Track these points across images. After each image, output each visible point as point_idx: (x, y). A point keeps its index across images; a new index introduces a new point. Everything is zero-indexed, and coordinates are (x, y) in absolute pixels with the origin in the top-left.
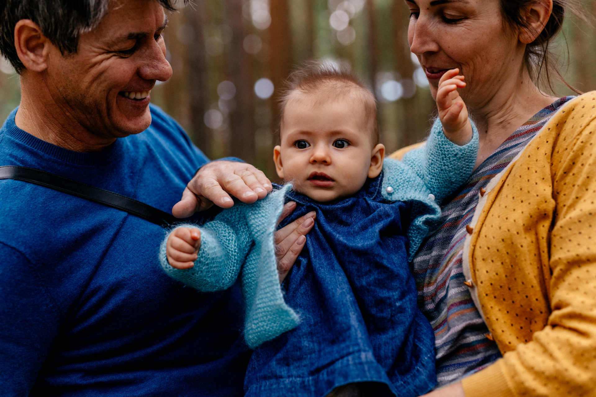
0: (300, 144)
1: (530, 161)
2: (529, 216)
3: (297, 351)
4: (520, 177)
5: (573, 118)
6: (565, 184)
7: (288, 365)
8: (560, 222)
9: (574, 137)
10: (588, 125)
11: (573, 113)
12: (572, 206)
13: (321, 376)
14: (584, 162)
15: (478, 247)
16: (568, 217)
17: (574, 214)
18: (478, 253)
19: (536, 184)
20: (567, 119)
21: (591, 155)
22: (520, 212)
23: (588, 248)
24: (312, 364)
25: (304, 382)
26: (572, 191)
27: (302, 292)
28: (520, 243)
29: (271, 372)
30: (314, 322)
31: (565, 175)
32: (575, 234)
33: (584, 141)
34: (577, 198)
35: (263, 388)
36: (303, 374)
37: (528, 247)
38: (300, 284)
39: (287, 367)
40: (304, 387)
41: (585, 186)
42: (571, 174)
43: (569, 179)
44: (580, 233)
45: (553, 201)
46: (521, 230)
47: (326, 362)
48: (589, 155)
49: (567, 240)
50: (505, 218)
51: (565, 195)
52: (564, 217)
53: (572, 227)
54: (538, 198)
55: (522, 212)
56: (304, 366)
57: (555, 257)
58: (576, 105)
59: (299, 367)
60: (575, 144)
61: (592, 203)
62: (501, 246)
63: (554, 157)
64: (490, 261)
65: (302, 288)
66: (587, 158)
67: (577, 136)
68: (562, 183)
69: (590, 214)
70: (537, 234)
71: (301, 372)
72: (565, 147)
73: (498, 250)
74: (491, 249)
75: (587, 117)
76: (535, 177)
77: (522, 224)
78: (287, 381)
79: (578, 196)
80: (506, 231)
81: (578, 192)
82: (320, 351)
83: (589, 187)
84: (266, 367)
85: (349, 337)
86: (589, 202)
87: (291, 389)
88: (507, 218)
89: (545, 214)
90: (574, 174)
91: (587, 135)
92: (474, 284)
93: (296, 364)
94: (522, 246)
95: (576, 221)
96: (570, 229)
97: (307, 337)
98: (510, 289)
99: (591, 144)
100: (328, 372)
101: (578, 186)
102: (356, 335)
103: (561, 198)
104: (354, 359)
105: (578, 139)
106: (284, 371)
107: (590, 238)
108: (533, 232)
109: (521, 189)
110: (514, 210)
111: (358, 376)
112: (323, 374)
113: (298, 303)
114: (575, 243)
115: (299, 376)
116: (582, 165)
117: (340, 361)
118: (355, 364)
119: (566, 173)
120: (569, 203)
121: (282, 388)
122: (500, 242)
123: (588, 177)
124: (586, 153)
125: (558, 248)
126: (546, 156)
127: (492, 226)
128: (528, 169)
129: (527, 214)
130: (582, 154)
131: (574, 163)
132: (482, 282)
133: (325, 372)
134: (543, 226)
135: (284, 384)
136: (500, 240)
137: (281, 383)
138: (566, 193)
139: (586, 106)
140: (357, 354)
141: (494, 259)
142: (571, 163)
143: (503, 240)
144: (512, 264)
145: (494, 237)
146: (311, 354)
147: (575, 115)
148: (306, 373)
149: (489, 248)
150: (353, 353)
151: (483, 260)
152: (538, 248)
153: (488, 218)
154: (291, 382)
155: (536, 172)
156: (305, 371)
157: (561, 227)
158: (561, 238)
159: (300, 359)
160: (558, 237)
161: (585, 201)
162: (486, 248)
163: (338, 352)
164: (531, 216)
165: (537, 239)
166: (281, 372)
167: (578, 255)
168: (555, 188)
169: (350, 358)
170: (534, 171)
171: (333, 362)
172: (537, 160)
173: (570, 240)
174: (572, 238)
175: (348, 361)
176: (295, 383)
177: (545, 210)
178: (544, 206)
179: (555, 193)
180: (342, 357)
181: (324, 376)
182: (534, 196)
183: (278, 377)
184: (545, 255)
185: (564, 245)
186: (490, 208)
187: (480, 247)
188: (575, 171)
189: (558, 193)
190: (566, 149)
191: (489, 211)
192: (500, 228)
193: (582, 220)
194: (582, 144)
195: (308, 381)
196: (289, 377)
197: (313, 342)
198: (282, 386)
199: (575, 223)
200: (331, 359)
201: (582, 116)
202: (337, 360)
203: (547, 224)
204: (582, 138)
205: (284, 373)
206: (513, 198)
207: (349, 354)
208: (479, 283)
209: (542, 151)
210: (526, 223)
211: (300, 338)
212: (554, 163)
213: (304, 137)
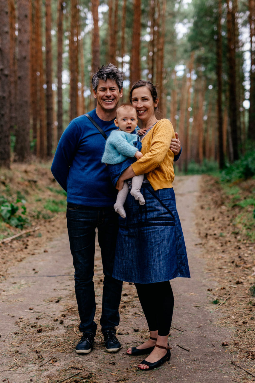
0: (124, 120)
213: (125, 118)
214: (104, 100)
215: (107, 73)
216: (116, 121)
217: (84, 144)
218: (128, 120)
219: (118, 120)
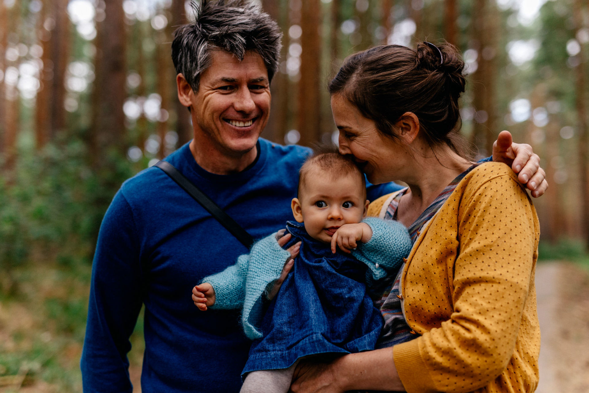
0: (319, 203)
1: (443, 214)
2: (440, 253)
3: (280, 334)
4: (437, 225)
5: (471, 183)
6: (465, 229)
7: (274, 343)
8: (461, 255)
9: (470, 197)
10: (479, 189)
11: (472, 179)
12: (467, 245)
13: (292, 350)
14: (475, 215)
15: (408, 273)
16: (464, 252)
17: (468, 250)
18: (408, 277)
19: (446, 230)
20: (468, 183)
21: (480, 210)
22: (435, 250)
23: (474, 274)
24: (289, 343)
25: (282, 354)
26: (468, 234)
27: (287, 295)
28: (434, 271)
29: (263, 347)
30: (292, 315)
31: (464, 223)
32: (467, 264)
33: (476, 200)
34: (470, 239)
35: (257, 358)
36: (283, 349)
37: (440, 273)
38: (286, 290)
39: (273, 345)
40: (282, 357)
41: (476, 231)
42: (468, 223)
43: (467, 226)
44: (471, 263)
45: (457, 242)
46: (435, 262)
47: (295, 341)
48: (478, 210)
49: (463, 268)
50: (425, 254)
51: (464, 236)
52: (463, 252)
53: (466, 259)
54: (446, 240)
55: (436, 250)
56: (284, 344)
57: (456, 279)
58: (473, 174)
59: (280, 344)
60: (471, 202)
61: (479, 243)
62: (422, 273)
63: (460, 210)
64: (415, 283)
65: (287, 293)
66: (478, 212)
67: (472, 196)
68: (463, 229)
69: (477, 250)
70: (446, 265)
71: (281, 347)
72: (465, 204)
73: (420, 276)
74: (416, 275)
75: (479, 183)
76: (445, 225)
77: (435, 259)
78: (272, 353)
79: (471, 238)
80: (425, 263)
81: (471, 235)
82: (294, 334)
83: (478, 232)
84: (260, 344)
85: (308, 325)
86: (477, 242)
87: (274, 358)
88: (427, 254)
89: (451, 251)
90: (470, 223)
91: (477, 196)
92: (403, 297)
93: (279, 342)
94: (435, 273)
95: (469, 255)
96: (465, 261)
97: (287, 325)
98: (427, 302)
99: (480, 202)
100: (296, 348)
101: (471, 231)
102: (312, 323)
103: (463, 239)
104: (309, 339)
105: (472, 199)
106: (271, 346)
107: (476, 267)
108: (444, 264)
109: (436, 234)
110: (432, 248)
111: (311, 351)
112: (293, 350)
113: (284, 303)
114: (467, 270)
115: (280, 350)
116: (475, 216)
117: (302, 341)
118: (310, 343)
119: (465, 222)
120: (466, 242)
121: (269, 358)
122: (422, 270)
123: (477, 225)
124: (477, 209)
125: (458, 273)
126: (453, 211)
127: (418, 259)
128: (442, 219)
129: (438, 252)
130: (475, 209)
131: (469, 215)
132: (408, 296)
133: (294, 348)
134: (451, 259)
135: (271, 356)
136: (422, 269)
137: (269, 355)
138: (465, 235)
139: (479, 175)
140: (311, 336)
141: (417, 282)
142: (468, 215)
143: (423, 269)
144: (429, 285)
145: (418, 267)
146: (288, 335)
147: (472, 181)
148: (285, 348)
149: (414, 274)
150: (309, 335)
151: (411, 282)
152: (447, 274)
153: (416, 253)
154: (275, 354)
155: (446, 222)
156: (283, 347)
157: (460, 259)
158: (460, 266)
159: (281, 339)
160: (458, 265)
161: (475, 241)
162: (413, 274)
163: (302, 335)
164: (442, 253)
165: (447, 268)
166: (269, 347)
167: (468, 278)
168: (459, 232)
169: (307, 339)
170: (445, 221)
171: (298, 342)
172: (447, 214)
173: (464, 268)
174: (465, 267)
175: (306, 340)
176: (277, 354)
177: (451, 249)
178: (450, 246)
179: (459, 235)
180: (303, 339)
181: (293, 351)
182: (444, 239)
183: (267, 351)
184: (450, 279)
185: (461, 271)
186: (419, 246)
187: (410, 274)
188: (470, 221)
189: (461, 235)
190: (466, 205)
191: (418, 248)
192: (422, 261)
193: (472, 254)
194: (474, 202)
195: (285, 353)
196: (274, 350)
197: (290, 328)
198: (269, 357)
199: (468, 256)
200: (298, 339)
201: (476, 183)
202: (301, 340)
203: (453, 258)
204: (475, 198)
205: (271, 348)
206: (431, 240)
207: (307, 336)
208: (406, 297)
209: (451, 207)
210: (438, 257)
211: (282, 326)
212: (460, 214)
213: (322, 199)
214: (228, 120)
215: (244, 31)
216: (295, 202)
217: (164, 265)
218: (331, 205)
219: (301, 203)
